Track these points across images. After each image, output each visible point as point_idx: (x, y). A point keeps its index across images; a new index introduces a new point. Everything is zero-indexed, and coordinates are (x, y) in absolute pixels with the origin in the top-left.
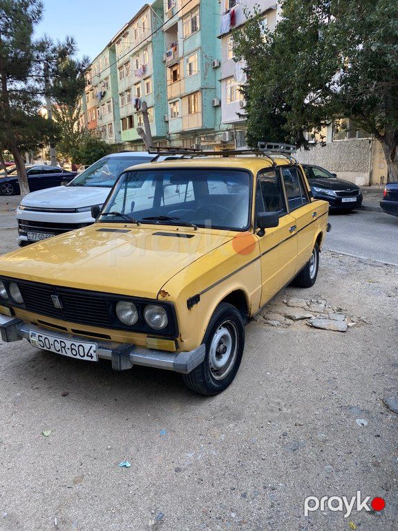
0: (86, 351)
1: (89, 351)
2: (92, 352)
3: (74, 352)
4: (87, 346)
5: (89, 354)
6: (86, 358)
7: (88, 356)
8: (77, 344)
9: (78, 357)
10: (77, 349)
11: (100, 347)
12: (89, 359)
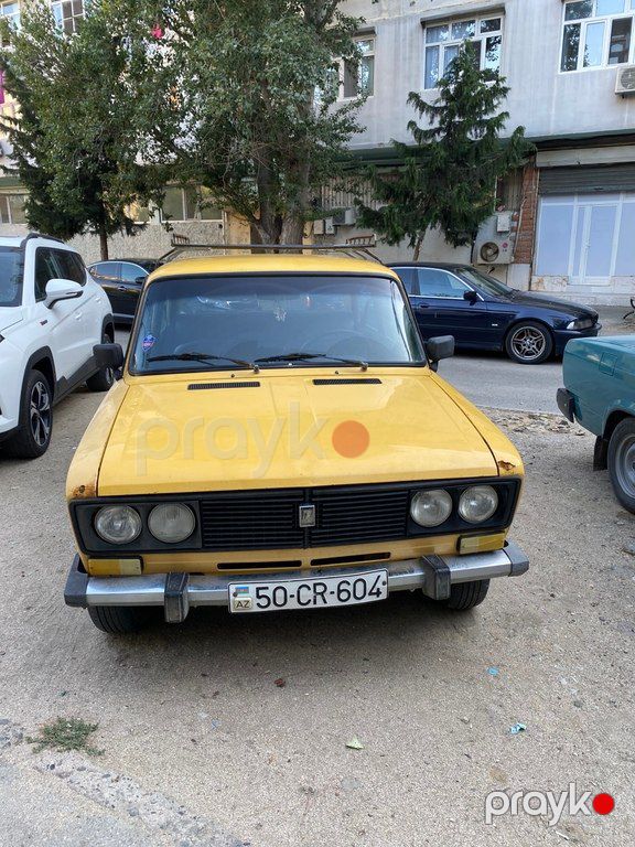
0: (369, 588)
1: (374, 584)
2: (379, 585)
3: (344, 596)
4: (370, 577)
5: (375, 591)
6: (368, 599)
7: (371, 594)
8: (351, 580)
9: (352, 601)
10: (350, 589)
11: (390, 574)
12: (374, 598)
